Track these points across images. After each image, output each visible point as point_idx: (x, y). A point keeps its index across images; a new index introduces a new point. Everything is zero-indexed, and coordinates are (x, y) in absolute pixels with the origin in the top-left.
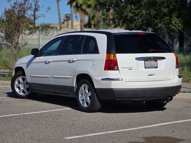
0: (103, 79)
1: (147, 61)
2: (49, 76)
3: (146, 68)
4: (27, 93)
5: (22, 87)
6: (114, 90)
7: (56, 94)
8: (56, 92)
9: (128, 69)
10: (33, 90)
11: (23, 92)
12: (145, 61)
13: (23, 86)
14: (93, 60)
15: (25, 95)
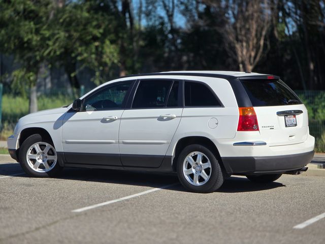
0: (235, 144)
1: (287, 116)
2: (114, 141)
3: (286, 126)
4: (48, 169)
5: (38, 159)
6: (256, 159)
7: (125, 168)
8: (124, 165)
9: (269, 128)
10: (67, 163)
11: (41, 167)
12: (285, 116)
13: (42, 157)
14: (213, 117)
15: (44, 172)
